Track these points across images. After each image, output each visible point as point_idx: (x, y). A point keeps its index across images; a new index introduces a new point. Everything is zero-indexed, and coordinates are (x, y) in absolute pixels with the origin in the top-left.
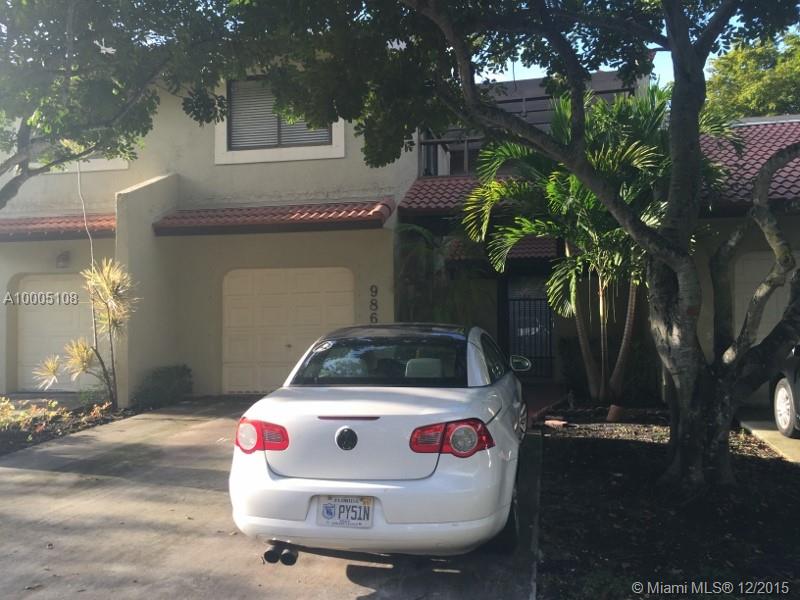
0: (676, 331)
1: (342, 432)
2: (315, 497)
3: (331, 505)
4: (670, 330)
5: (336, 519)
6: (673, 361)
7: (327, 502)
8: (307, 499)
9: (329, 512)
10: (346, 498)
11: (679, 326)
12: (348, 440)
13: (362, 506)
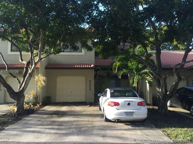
0: (160, 89)
1: (128, 103)
2: (125, 112)
3: (127, 113)
4: (159, 89)
5: (128, 115)
6: (160, 94)
7: (126, 113)
8: (124, 112)
9: (127, 114)
10: (129, 112)
11: (161, 89)
12: (129, 104)
13: (131, 113)
